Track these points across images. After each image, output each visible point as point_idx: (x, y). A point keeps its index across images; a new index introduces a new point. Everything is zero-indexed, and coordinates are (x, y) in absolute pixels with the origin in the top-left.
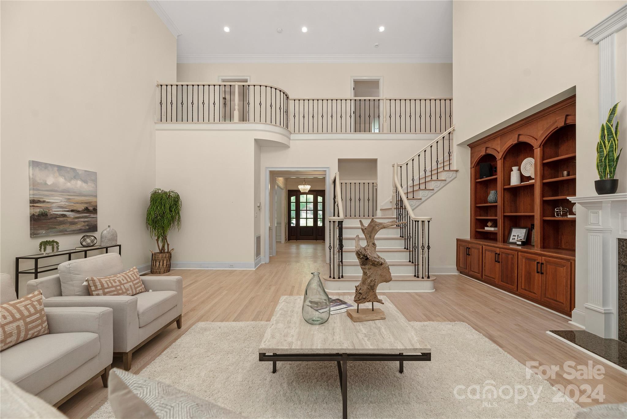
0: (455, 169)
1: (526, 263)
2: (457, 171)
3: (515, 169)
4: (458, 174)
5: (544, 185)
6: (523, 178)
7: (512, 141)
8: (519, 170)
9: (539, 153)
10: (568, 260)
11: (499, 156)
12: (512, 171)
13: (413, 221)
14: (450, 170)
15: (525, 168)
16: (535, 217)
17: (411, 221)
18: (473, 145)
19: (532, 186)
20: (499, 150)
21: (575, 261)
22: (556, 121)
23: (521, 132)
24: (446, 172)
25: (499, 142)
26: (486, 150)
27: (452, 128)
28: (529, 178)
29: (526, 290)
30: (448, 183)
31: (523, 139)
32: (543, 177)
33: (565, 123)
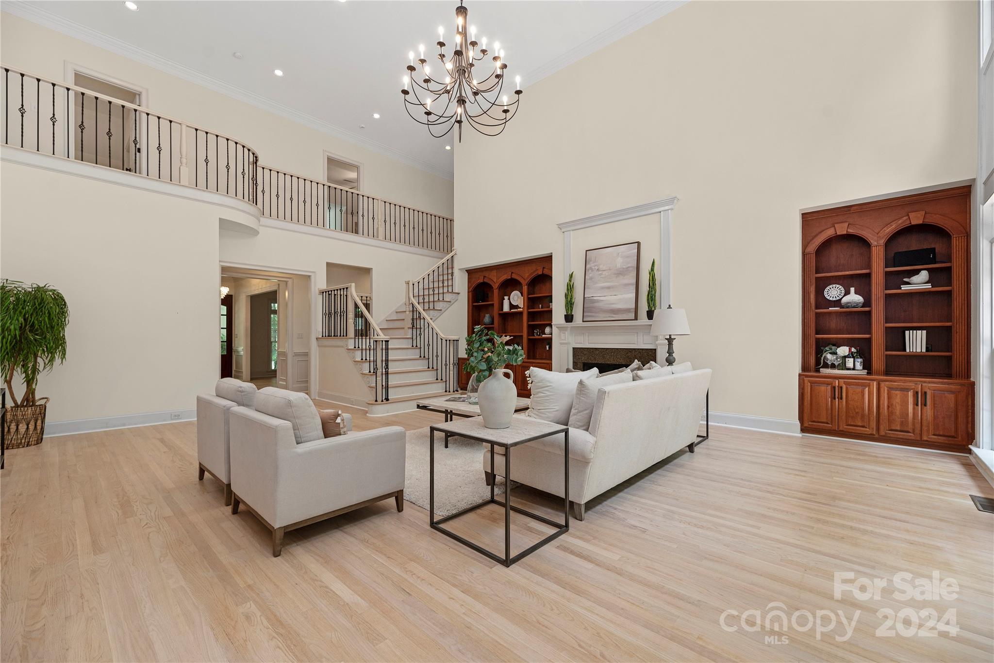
0: (457, 292)
1: (521, 370)
2: (458, 294)
3: (506, 298)
4: (459, 295)
5: (529, 313)
6: (512, 306)
7: (505, 277)
8: (509, 299)
9: (526, 290)
10: (548, 364)
11: (495, 286)
12: (504, 299)
13: (442, 339)
14: (452, 292)
15: (513, 298)
16: (524, 336)
17: (439, 341)
18: (471, 272)
19: (521, 313)
20: (495, 280)
21: (552, 364)
22: (537, 270)
23: (513, 271)
24: (450, 294)
25: (495, 274)
26: (484, 279)
27: (453, 252)
28: (517, 307)
29: (522, 390)
30: (453, 304)
31: (515, 276)
32: (528, 308)
33: (543, 273)
